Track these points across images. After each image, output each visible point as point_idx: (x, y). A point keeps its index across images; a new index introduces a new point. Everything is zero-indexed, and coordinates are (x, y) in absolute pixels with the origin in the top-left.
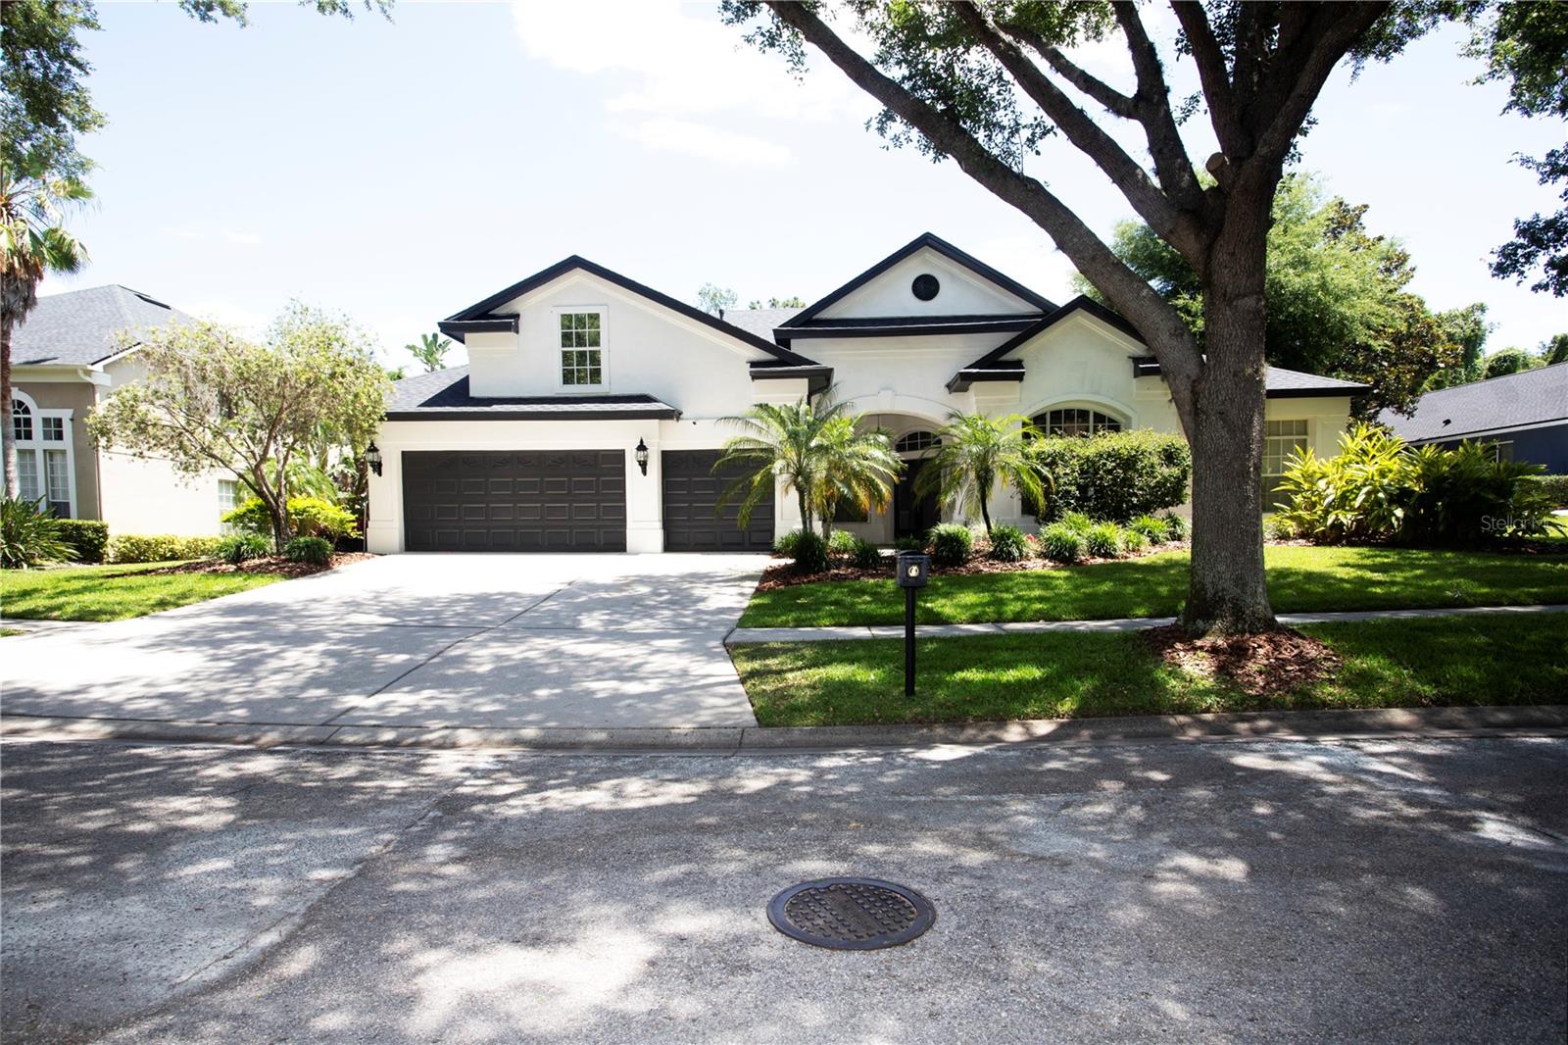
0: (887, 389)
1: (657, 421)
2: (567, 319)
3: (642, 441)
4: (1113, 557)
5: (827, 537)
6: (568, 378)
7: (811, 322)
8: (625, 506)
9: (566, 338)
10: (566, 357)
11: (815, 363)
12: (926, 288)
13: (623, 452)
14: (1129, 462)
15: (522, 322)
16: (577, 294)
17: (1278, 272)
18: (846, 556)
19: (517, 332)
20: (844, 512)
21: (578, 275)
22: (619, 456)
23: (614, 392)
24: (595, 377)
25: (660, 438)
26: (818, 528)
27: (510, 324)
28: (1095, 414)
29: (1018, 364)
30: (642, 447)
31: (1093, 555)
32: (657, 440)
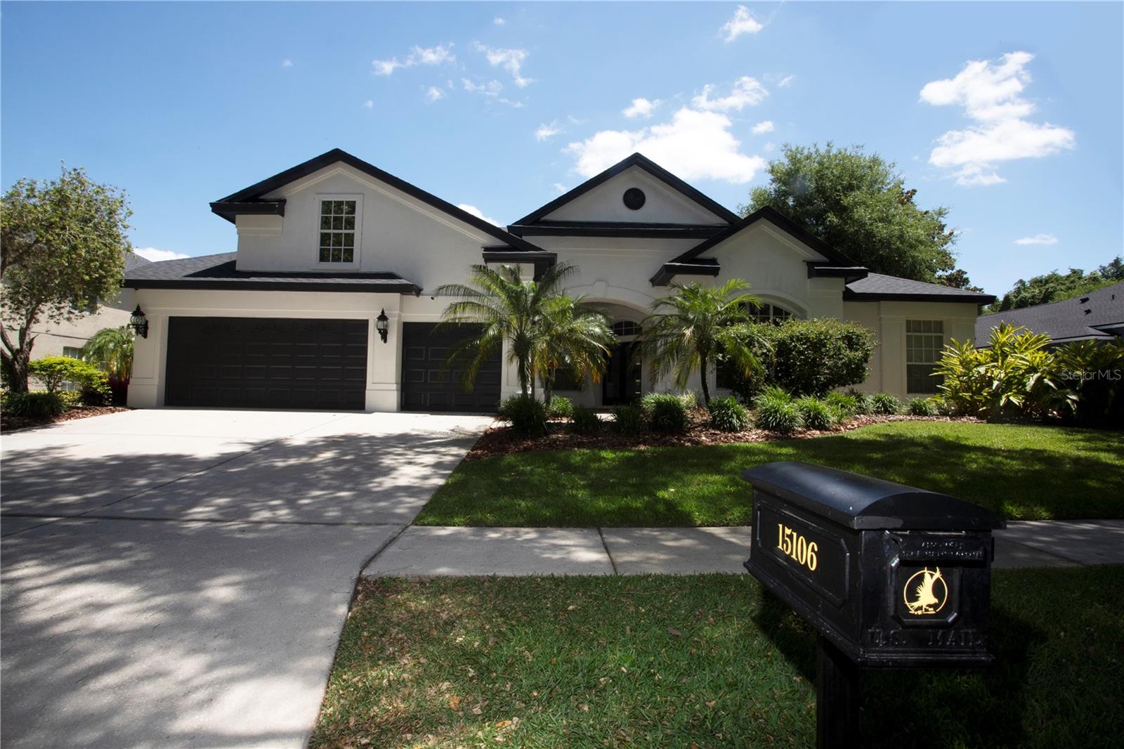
0: (600, 280)
1: (398, 295)
2: (326, 206)
3: (383, 312)
4: (827, 429)
5: (548, 401)
6: (323, 257)
7: (538, 222)
8: (366, 370)
9: (325, 223)
10: (324, 238)
11: (541, 250)
12: (634, 199)
13: (367, 321)
14: (817, 345)
15: (288, 207)
16: (337, 183)
17: (871, 224)
18: (565, 421)
19: (283, 216)
20: (562, 380)
21: (340, 169)
22: (364, 324)
23: (363, 270)
24: (349, 257)
25: (401, 309)
26: (540, 394)
27: (278, 208)
28: (774, 307)
29: (714, 261)
30: (383, 317)
31: (808, 428)
32: (397, 312)
